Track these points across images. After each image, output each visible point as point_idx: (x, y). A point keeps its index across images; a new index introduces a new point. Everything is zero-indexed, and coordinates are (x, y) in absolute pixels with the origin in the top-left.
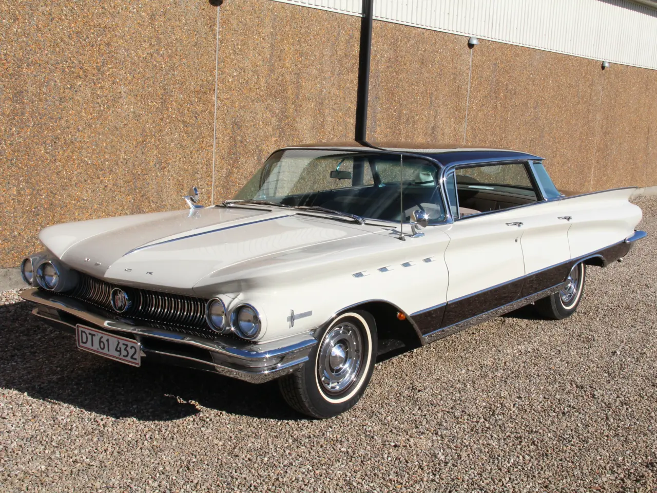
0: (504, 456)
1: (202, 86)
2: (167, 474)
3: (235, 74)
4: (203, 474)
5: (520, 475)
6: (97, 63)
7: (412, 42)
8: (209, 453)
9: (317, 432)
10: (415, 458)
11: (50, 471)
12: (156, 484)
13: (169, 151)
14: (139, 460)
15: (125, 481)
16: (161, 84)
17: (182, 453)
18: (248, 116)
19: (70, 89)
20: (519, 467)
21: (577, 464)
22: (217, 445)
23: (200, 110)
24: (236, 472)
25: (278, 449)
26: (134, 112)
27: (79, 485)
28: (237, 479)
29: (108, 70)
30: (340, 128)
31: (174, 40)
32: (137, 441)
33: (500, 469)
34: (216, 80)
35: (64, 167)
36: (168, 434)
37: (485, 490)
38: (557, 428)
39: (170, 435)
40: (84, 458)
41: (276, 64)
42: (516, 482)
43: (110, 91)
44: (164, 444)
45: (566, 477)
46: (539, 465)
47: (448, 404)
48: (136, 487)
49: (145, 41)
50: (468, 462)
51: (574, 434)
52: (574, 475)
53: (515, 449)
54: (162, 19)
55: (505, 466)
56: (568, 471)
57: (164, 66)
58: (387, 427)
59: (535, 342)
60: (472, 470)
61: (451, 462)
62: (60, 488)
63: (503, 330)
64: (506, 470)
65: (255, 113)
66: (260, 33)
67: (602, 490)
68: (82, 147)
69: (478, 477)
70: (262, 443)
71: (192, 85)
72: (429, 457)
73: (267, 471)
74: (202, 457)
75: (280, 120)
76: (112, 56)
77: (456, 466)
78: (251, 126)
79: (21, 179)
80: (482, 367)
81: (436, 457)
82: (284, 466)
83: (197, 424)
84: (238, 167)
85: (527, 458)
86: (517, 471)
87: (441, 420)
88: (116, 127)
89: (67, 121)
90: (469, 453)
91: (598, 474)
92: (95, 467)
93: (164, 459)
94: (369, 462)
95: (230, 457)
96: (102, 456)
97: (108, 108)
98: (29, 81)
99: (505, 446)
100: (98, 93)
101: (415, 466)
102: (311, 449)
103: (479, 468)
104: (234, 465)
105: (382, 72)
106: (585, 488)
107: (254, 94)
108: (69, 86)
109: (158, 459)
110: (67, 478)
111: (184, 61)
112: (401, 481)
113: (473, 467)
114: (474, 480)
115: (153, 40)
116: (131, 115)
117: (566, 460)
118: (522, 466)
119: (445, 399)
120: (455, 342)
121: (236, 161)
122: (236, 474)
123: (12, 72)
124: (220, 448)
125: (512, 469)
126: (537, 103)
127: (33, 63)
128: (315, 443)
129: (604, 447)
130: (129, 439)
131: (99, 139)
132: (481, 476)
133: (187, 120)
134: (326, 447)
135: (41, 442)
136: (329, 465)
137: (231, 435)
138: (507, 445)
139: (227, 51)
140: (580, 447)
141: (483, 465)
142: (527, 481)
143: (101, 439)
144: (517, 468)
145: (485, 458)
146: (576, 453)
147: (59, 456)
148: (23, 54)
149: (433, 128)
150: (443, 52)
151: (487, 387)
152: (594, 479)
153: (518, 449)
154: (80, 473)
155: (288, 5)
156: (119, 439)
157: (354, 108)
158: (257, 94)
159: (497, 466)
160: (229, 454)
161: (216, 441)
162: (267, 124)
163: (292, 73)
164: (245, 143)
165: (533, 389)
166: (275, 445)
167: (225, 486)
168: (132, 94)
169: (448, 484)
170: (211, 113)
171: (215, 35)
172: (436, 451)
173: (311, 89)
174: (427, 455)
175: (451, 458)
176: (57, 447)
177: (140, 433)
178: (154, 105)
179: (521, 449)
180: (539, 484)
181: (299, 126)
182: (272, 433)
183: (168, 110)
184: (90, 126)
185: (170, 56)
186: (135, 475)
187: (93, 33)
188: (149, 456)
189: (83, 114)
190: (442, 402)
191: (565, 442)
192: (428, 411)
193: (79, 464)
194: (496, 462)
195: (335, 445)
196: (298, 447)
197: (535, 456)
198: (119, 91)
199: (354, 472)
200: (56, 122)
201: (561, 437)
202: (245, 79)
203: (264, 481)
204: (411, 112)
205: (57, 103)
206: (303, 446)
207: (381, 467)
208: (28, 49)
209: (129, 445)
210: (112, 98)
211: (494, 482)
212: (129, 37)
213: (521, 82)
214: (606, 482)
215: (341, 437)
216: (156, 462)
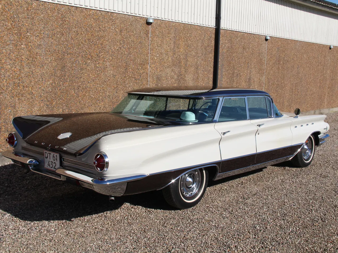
0: (287, 228)
1: (143, 61)
2: (136, 234)
3: (158, 56)
4: (151, 234)
5: (295, 236)
6: (97, 52)
7: (239, 39)
8: (153, 225)
9: (201, 217)
10: (246, 228)
11: (85, 231)
12: (131, 238)
14: (123, 228)
15: (118, 236)
16: (125, 61)
17: (142, 225)
18: (164, 75)
19: (85, 64)
20: (294, 232)
21: (321, 232)
22: (157, 222)
23: (142, 72)
24: (166, 233)
25: (184, 224)
26: (113, 74)
27: (98, 237)
28: (167, 236)
29: (102, 56)
30: (206, 79)
31: (130, 41)
32: (121, 220)
33: (285, 233)
34: (149, 59)
35: (82, 99)
36: (135, 217)
37: (279, 242)
38: (311, 216)
39: (135, 218)
40: (99, 227)
41: (176, 50)
42: (293, 239)
43: (102, 65)
44: (133, 221)
45: (316, 237)
46: (304, 232)
47: (260, 205)
48: (123, 239)
49: (118, 42)
50: (270, 230)
51: (319, 218)
52: (320, 236)
53: (292, 225)
54: (125, 32)
55: (287, 232)
56: (317, 235)
57: (126, 53)
58: (232, 215)
59: (300, 177)
60: (273, 234)
61: (263, 230)
62: (91, 239)
63: (285, 172)
64: (288, 234)
65: (167, 73)
66: (169, 37)
67: (333, 243)
68: (90, 90)
69: (275, 237)
70: (177, 221)
71: (138, 61)
72: (252, 228)
73: (180, 233)
74: (150, 227)
75: (178, 76)
76: (103, 49)
77: (265, 232)
78: (165, 79)
79: (64, 105)
80: (275, 189)
81: (256, 228)
82: (187, 231)
83: (147, 213)
85: (298, 228)
86: (293, 234)
87: (257, 212)
88: (105, 81)
89: (84, 79)
90: (271, 226)
91: (331, 236)
92: (104, 230)
93: (134, 228)
94: (225, 230)
95: (163, 227)
96: (107, 226)
97: (102, 72)
98: (67, 61)
99: (287, 223)
100: (97, 66)
101: (246, 232)
102: (199, 224)
103: (275, 233)
104: (165, 230)
105: (225, 53)
106: (325, 242)
107: (166, 64)
108: (85, 63)
109: (131, 228)
110: (93, 235)
111: (135, 50)
112: (240, 238)
113: (273, 232)
114: (273, 238)
115: (121, 42)
116: (111, 76)
117: (316, 229)
118: (295, 232)
119: (259, 203)
120: (262, 177)
122: (166, 234)
123: (61, 58)
124: (158, 223)
125: (291, 233)
126: (299, 66)
127: (70, 54)
128: (200, 222)
129: (334, 224)
130: (118, 219)
131: (98, 86)
132: (277, 236)
133: (136, 77)
134: (205, 223)
135: (80, 220)
136: (207, 231)
137: (162, 218)
138: (288, 223)
139: (154, 45)
140: (322, 224)
141: (277, 231)
142: (298, 238)
143: (106, 219)
144: (293, 233)
145: (278, 229)
146: (320, 227)
147: (88, 226)
148: (65, 49)
149: (249, 78)
150: (253, 43)
151: (278, 197)
152: (329, 238)
153: (293, 225)
154: (98, 233)
155: (181, 24)
156: (113, 219)
157: (212, 70)
158: (168, 64)
159: (284, 232)
160: (162, 226)
161: (156, 220)
162: (172, 78)
163: (184, 55)
165: (300, 198)
166: (182, 222)
167: (162, 239)
168: (112, 66)
169: (262, 239)
170: (147, 74)
171: (149, 38)
172: (255, 225)
173: (192, 62)
174: (251, 227)
175: (262, 228)
176: (87, 222)
177: (122, 217)
178: (122, 71)
179: (295, 225)
180: (303, 240)
181: (187, 79)
182: (181, 217)
183: (128, 72)
184: (94, 81)
185: (129, 48)
186: (122, 234)
187: (95, 39)
188: (127, 226)
189: (91, 75)
190: (257, 204)
191: (315, 222)
192: (251, 208)
193: (97, 229)
194: (283, 230)
195: (209, 222)
196: (193, 223)
197: (301, 228)
198: (106, 65)
199: (219, 234)
200: (79, 79)
201: (313, 220)
202: (162, 58)
203: (179, 237)
204: (239, 71)
205: (79, 71)
206: (195, 223)
207: (231, 232)
208: (68, 47)
209: (118, 222)
210: (103, 68)
211: (283, 239)
212: (111, 40)
213: (291, 56)
214: (335, 239)
215: (212, 219)
216: (131, 229)
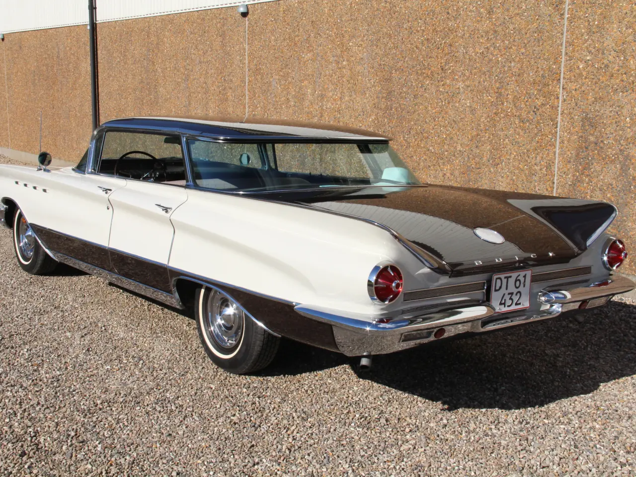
1: (543, 76)
3: (588, 58)
6: (441, 63)
13: (503, 148)
16: (497, 78)
18: (607, 111)
23: (540, 104)
29: (450, 69)
43: (450, 88)
49: (483, 37)
57: (500, 59)
71: (531, 76)
76: (454, 55)
78: (611, 123)
84: (589, 175)
88: (454, 121)
97: (449, 103)
100: (441, 90)
108: (420, 85)
116: (467, 110)
121: (587, 167)
133: (524, 115)
164: (602, 145)
170: (554, 108)
178: (489, 100)
183: (503, 104)
198: (458, 86)
205: (412, 99)
210: (452, 94)
